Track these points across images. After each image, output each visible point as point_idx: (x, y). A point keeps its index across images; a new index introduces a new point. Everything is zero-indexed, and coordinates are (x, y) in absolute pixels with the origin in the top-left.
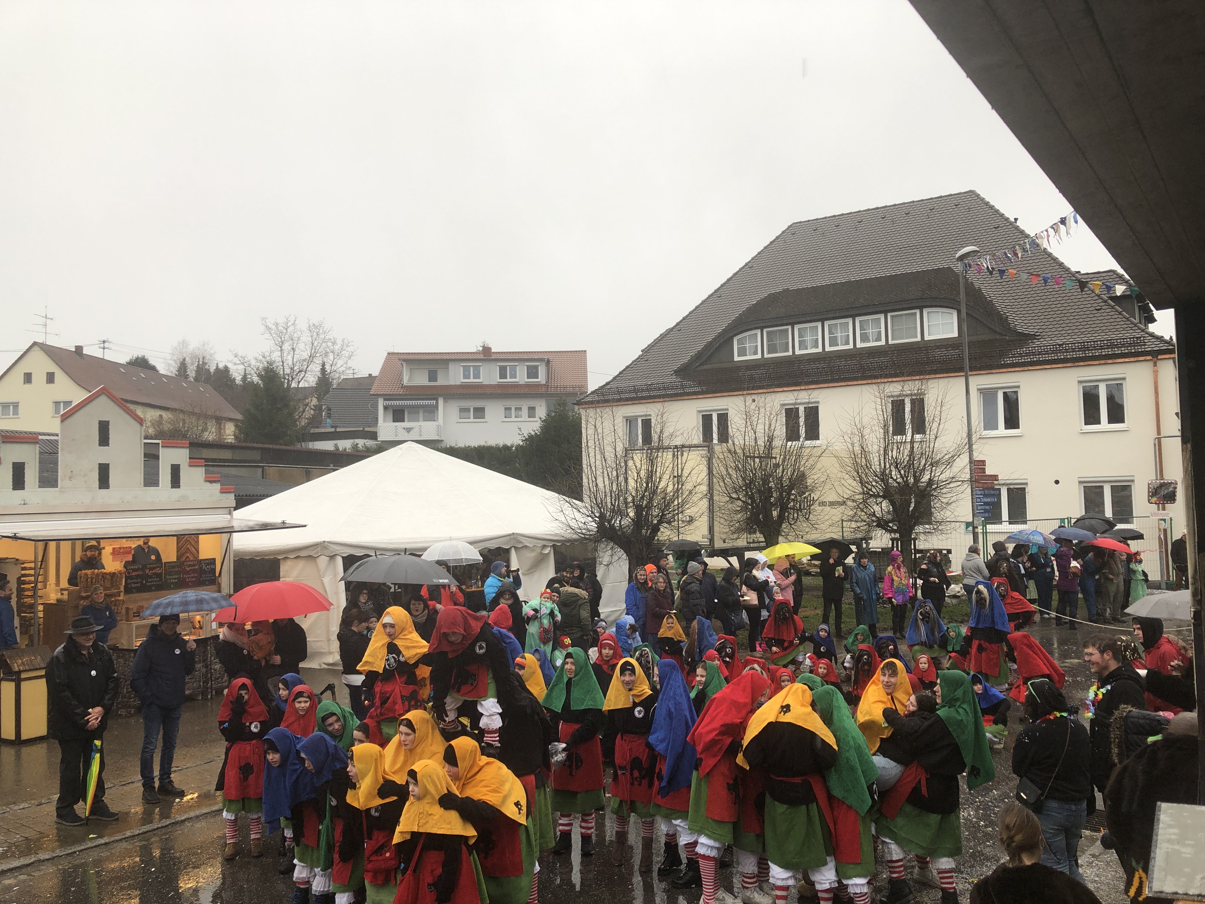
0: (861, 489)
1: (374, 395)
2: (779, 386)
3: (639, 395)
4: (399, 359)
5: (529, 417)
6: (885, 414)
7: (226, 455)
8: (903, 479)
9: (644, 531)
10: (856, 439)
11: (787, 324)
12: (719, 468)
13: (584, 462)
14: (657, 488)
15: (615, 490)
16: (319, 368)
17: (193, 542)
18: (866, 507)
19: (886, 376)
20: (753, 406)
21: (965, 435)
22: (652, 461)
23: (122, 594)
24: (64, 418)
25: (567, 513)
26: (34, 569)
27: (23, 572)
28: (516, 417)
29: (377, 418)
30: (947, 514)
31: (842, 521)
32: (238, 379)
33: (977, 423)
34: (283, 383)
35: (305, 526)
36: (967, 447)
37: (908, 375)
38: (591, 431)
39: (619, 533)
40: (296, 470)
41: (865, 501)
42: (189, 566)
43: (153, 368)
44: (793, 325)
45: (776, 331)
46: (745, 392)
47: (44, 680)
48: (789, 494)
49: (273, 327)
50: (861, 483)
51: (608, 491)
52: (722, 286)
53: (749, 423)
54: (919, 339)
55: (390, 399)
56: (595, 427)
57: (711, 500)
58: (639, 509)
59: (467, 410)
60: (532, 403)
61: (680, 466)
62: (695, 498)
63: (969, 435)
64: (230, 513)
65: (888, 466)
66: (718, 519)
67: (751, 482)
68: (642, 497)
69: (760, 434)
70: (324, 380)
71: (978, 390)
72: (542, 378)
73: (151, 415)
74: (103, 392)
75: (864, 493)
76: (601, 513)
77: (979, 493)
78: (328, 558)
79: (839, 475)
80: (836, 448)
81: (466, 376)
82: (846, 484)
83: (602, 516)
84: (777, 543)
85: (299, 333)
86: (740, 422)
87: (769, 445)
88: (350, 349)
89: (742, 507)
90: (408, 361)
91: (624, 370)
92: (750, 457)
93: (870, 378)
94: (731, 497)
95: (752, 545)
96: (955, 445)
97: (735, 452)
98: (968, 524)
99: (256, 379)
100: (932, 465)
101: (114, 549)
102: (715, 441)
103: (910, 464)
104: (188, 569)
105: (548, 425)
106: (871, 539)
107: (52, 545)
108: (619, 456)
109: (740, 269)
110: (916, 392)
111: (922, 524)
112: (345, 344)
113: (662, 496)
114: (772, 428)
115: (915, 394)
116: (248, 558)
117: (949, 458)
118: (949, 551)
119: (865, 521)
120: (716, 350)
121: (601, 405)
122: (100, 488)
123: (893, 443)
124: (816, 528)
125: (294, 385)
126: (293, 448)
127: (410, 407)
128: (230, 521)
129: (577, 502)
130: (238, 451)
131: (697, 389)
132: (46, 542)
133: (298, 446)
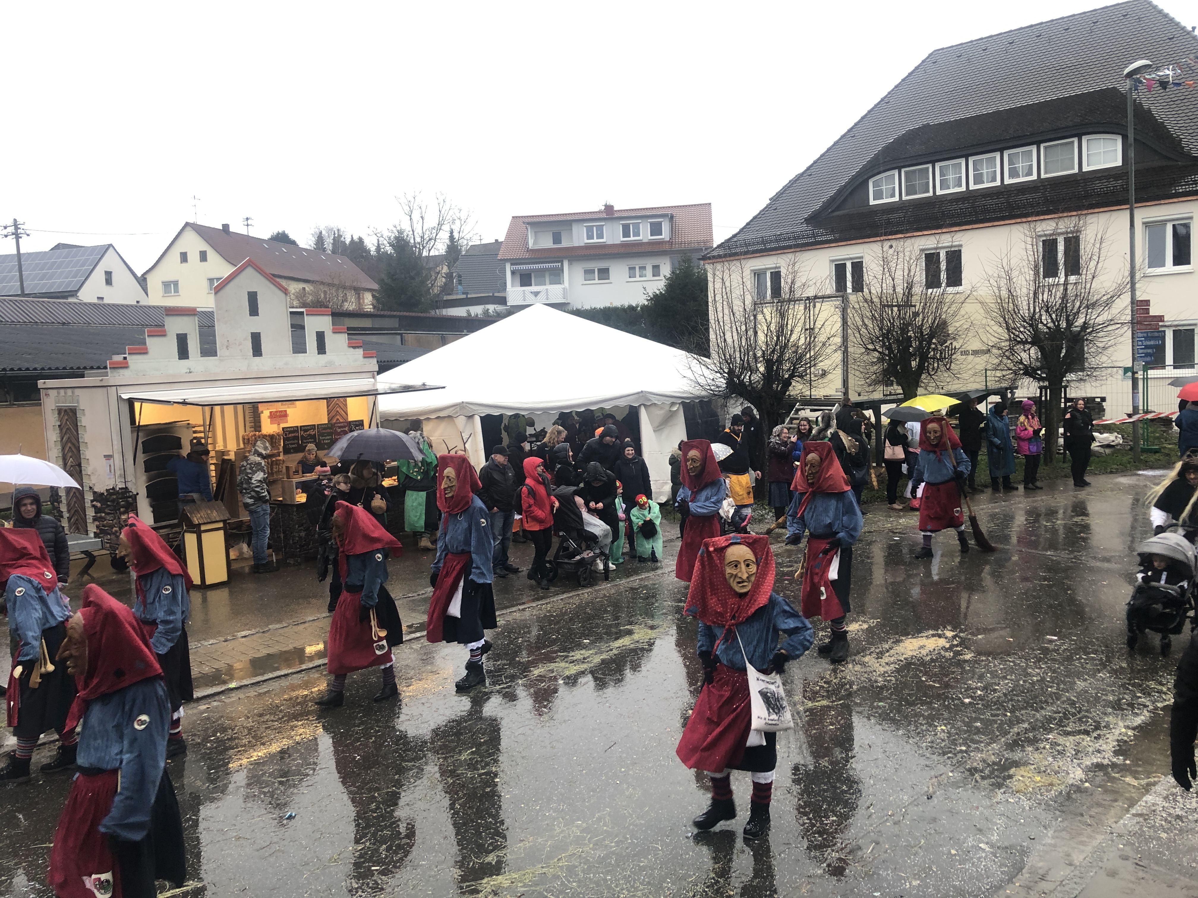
0: (1007, 336)
1: (501, 260)
2: (919, 230)
3: (768, 246)
4: (524, 223)
5: (654, 276)
6: (1035, 254)
7: (367, 323)
8: (1054, 323)
9: (774, 386)
10: (1003, 283)
11: (927, 163)
12: (854, 318)
13: (711, 317)
14: (788, 341)
15: (743, 344)
16: (447, 236)
17: (341, 405)
18: (1013, 355)
19: (1038, 214)
20: (891, 252)
21: (1127, 273)
22: (782, 315)
23: (282, 454)
24: (217, 290)
25: (695, 369)
26: (204, 432)
27: (195, 435)
28: (640, 276)
29: (505, 283)
30: (1104, 359)
31: (986, 370)
32: (373, 249)
33: (1141, 260)
34: (414, 252)
35: (444, 387)
36: (1129, 286)
37: (1063, 212)
38: (718, 285)
39: (749, 388)
40: (433, 336)
41: (1011, 349)
42: (340, 427)
43: (294, 243)
44: (933, 163)
45: (915, 171)
46: (882, 238)
47: (222, 532)
48: (930, 343)
50: (1008, 329)
51: (736, 346)
52: (856, 124)
53: (886, 270)
54: (1076, 170)
55: (516, 264)
56: (723, 280)
57: (845, 353)
58: (769, 363)
59: (592, 272)
60: (656, 261)
61: (812, 318)
62: (829, 351)
63: (1132, 275)
64: (374, 377)
65: (1037, 310)
66: (853, 372)
67: (889, 331)
68: (773, 352)
69: (899, 281)
70: (453, 247)
71: (1144, 223)
72: (665, 235)
73: (294, 287)
74: (250, 264)
75: (1010, 340)
76: (730, 368)
77: (1140, 335)
78: (466, 418)
79: (984, 322)
80: (981, 293)
81: (590, 237)
82: (991, 331)
83: (731, 372)
84: (916, 396)
86: (877, 269)
87: (909, 293)
89: (878, 358)
90: (532, 224)
91: (751, 221)
92: (888, 306)
93: (1019, 216)
94: (867, 348)
95: (888, 398)
96: (1115, 284)
97: (872, 302)
98: (1126, 370)
99: (389, 249)
100: (1087, 307)
101: (271, 412)
102: (849, 290)
103: (1063, 307)
104: (339, 430)
105: (673, 284)
106: (1016, 388)
107: (217, 409)
108: (747, 310)
109: (876, 106)
110: (1071, 229)
111: (1076, 371)
113: (793, 349)
114: (912, 274)
115: (1070, 232)
116: (393, 419)
117: (1108, 299)
118: (1103, 399)
119: (1011, 369)
120: (851, 193)
121: (728, 259)
122: (254, 355)
123: (1044, 286)
124: (958, 378)
125: (425, 254)
126: (428, 315)
127: (536, 271)
128: (374, 385)
129: (705, 359)
130: (377, 319)
131: (829, 237)
132: (212, 406)
133: (432, 313)
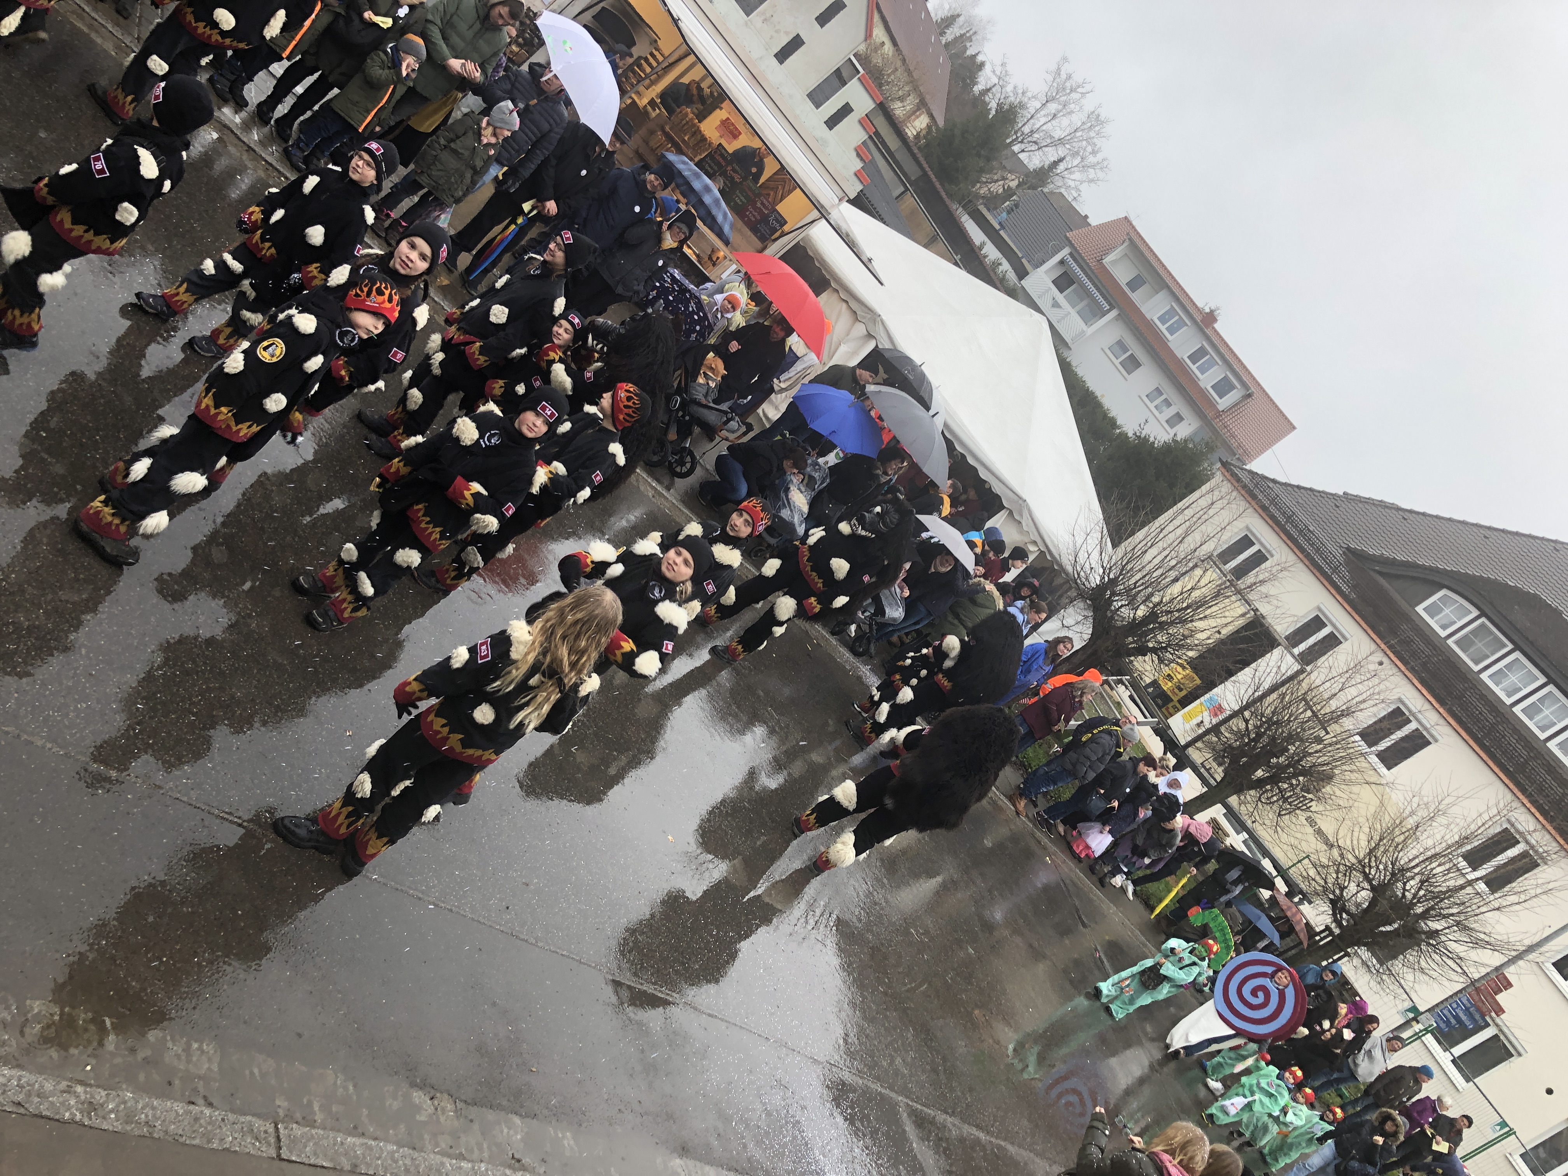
0: (1361, 856)
1: (1067, 238)
2: (1423, 682)
3: (1288, 527)
4: (1128, 234)
5: (1167, 421)
6: (1482, 829)
7: (893, 143)
8: (1414, 898)
9: (1130, 639)
10: (1422, 813)
11: (1512, 641)
13: (1162, 519)
14: (1192, 621)
15: (1155, 575)
16: (1053, 158)
17: (787, 188)
18: (1345, 875)
19: (1534, 802)
20: (1372, 667)
21: (1528, 942)
22: (1217, 595)
25: (1089, 541)
26: (659, 64)
27: (649, 57)
28: (1156, 407)
29: (1044, 262)
30: (1408, 977)
31: (1308, 857)
33: (1554, 949)
34: (1008, 137)
35: (882, 284)
36: (1514, 953)
37: (1555, 828)
38: (1203, 503)
39: (1109, 614)
40: (928, 225)
41: (1351, 868)
42: (762, 204)
44: (1517, 648)
45: (1492, 633)
46: (1383, 646)
48: (1295, 775)
49: (1063, 76)
50: (1371, 851)
51: (1147, 568)
53: (1347, 675)
55: (1075, 260)
56: (1212, 504)
58: (1152, 616)
59: (1125, 349)
60: (1186, 412)
63: (1531, 949)
64: (840, 200)
65: (1416, 870)
67: (1278, 723)
68: (1168, 612)
69: (1344, 697)
70: (1043, 175)
72: (1224, 402)
73: (879, 33)
75: (1360, 862)
76: (1116, 578)
77: (1465, 1000)
78: (865, 332)
79: (1361, 820)
80: (1393, 796)
81: (1163, 320)
82: (1356, 834)
83: (1113, 582)
85: (1078, 108)
86: (1342, 664)
87: (1337, 716)
88: (1101, 174)
89: (1239, 731)
90: (1133, 246)
92: (1307, 703)
93: (1518, 784)
95: (1202, 770)
96: (1505, 937)
97: (1300, 682)
98: (1414, 1009)
99: (993, 105)
100: (1458, 923)
101: (728, 119)
103: (1440, 897)
104: (759, 205)
105: (1169, 449)
106: (1310, 902)
107: (691, 59)
108: (1197, 553)
109: (1543, 539)
110: (1541, 850)
111: (1374, 954)
112: (1101, 166)
113: (1186, 633)
114: (1362, 706)
115: (1536, 852)
116: (811, 253)
117: (1482, 940)
119: (1326, 883)
120: (1414, 578)
121: (1243, 492)
122: (776, 56)
123: (1451, 860)
124: (1276, 831)
125: (1016, 148)
126: (948, 201)
127: (1082, 286)
128: (833, 206)
129: (1109, 544)
130: (906, 151)
131: (1345, 587)
132: (690, 51)
133: (954, 206)
